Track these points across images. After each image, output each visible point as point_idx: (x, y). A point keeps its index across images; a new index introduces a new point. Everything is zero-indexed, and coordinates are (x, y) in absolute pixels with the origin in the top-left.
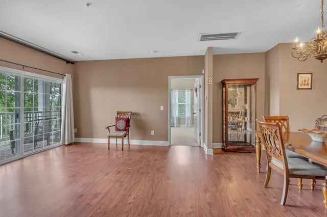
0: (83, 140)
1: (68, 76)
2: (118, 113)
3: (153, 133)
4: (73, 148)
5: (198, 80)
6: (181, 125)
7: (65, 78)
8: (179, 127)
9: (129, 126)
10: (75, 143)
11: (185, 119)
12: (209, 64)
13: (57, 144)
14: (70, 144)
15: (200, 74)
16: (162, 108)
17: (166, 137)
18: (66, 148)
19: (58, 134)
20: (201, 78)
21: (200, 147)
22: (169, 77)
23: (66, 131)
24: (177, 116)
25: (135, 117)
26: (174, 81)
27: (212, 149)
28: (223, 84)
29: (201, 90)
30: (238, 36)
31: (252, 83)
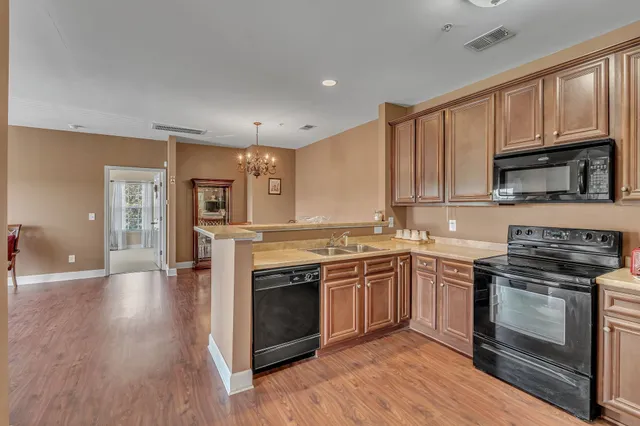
3: (72, 259)
5: (158, 176)
6: (133, 246)
8: (128, 248)
9: (15, 250)
11: (141, 234)
12: (171, 153)
15: (160, 166)
16: (92, 217)
17: (100, 264)
20: (162, 173)
21: (161, 270)
22: (106, 167)
24: (124, 228)
25: (28, 234)
26: (112, 172)
27: (175, 270)
28: (193, 184)
29: (162, 190)
30: (204, 133)
31: (227, 185)
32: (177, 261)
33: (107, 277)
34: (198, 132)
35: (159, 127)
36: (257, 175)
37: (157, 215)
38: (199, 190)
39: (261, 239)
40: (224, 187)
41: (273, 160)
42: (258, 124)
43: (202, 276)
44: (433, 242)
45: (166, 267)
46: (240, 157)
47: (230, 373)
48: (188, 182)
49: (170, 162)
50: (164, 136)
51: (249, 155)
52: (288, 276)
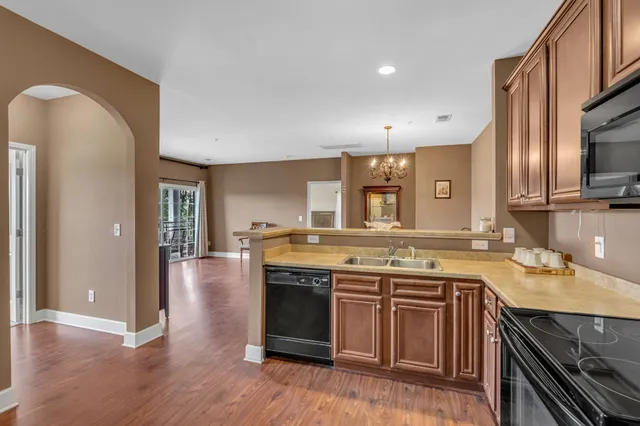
0: (217, 254)
1: (202, 183)
2: (253, 224)
4: (206, 260)
7: (199, 185)
10: (208, 257)
12: (344, 166)
13: (191, 257)
14: (203, 258)
16: (300, 218)
18: (200, 261)
19: (191, 246)
22: (308, 183)
23: (200, 246)
34: (358, 145)
35: (326, 148)
36: (388, 180)
39: (318, 241)
42: (388, 128)
44: (573, 273)
49: (343, 174)
52: (296, 277)
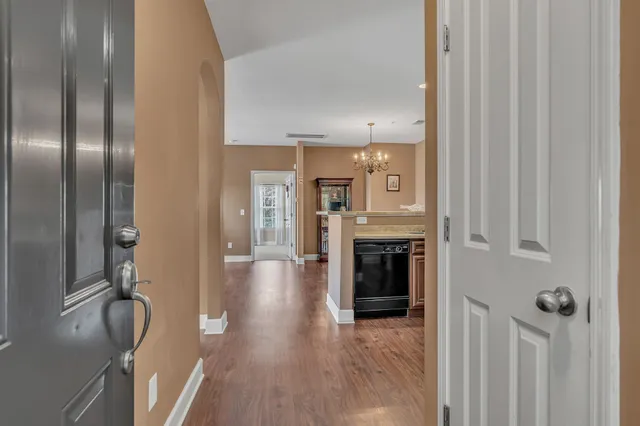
3: (230, 245)
5: (289, 177)
6: (269, 243)
8: (265, 244)
11: (274, 232)
12: (300, 156)
16: (242, 212)
17: (248, 251)
20: (293, 174)
21: (292, 260)
22: (252, 172)
24: (261, 226)
26: (257, 176)
27: (302, 260)
28: (318, 183)
29: (292, 190)
30: (326, 136)
31: (347, 183)
32: (305, 253)
33: (253, 262)
34: (322, 136)
35: (291, 136)
36: (371, 172)
37: (288, 212)
38: (323, 189)
39: (366, 222)
40: (345, 186)
41: (386, 156)
42: (371, 124)
43: (324, 266)
45: (296, 258)
46: (356, 157)
47: (338, 310)
48: (313, 182)
49: (299, 164)
50: (293, 142)
51: (363, 154)
52: (382, 247)
